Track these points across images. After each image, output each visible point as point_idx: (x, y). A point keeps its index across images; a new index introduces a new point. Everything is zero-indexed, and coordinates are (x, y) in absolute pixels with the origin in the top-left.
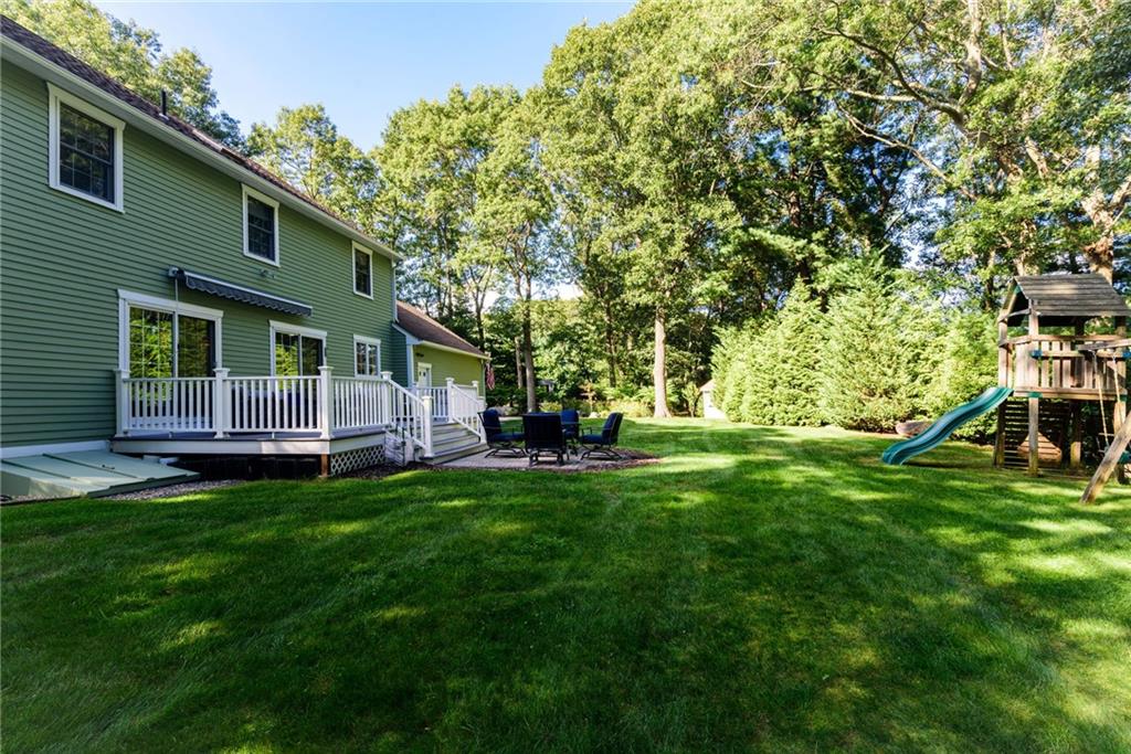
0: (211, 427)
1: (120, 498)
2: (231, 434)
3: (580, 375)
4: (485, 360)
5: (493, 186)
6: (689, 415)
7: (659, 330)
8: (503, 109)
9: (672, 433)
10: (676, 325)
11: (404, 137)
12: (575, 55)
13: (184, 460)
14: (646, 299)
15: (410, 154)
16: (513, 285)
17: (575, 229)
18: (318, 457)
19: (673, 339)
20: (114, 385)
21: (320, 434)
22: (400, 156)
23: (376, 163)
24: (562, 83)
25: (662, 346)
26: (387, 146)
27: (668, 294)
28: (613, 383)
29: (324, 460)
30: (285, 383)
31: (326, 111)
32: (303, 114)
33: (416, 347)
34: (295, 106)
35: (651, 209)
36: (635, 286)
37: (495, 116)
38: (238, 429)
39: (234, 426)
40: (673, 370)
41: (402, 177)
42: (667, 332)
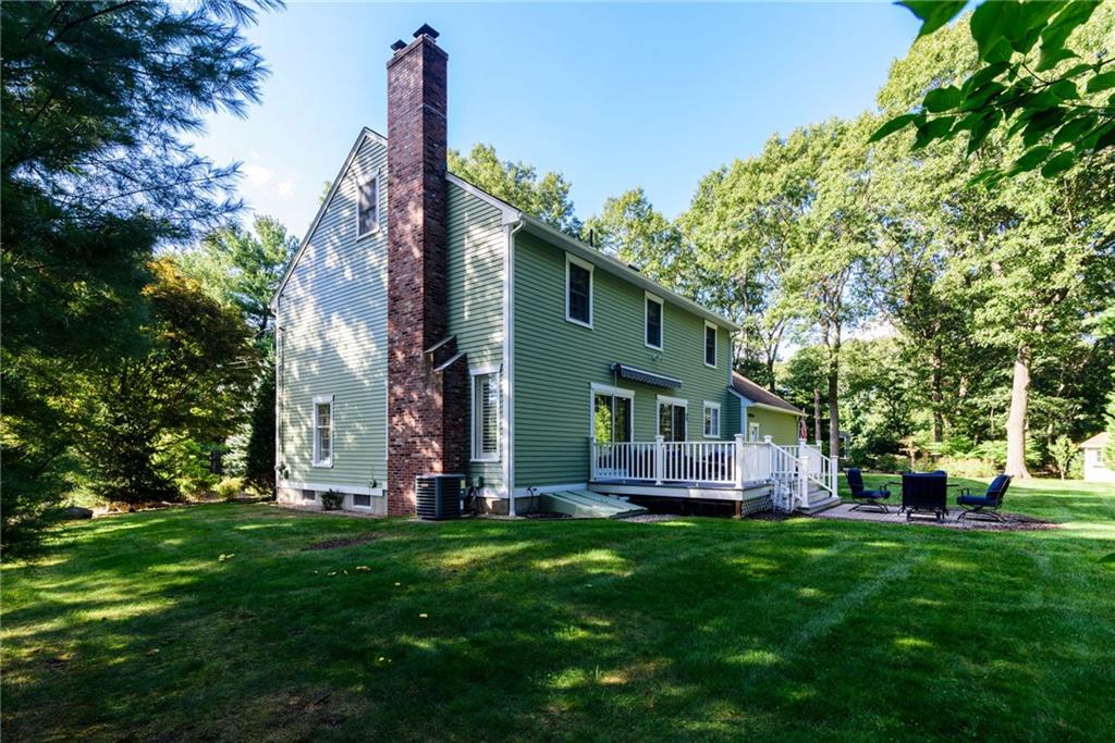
0: (652, 476)
1: (629, 520)
2: (665, 482)
3: (889, 427)
4: (800, 417)
5: (813, 238)
6: (1059, 476)
7: (1020, 374)
8: (825, 146)
9: (1055, 499)
10: (1042, 365)
11: (718, 202)
12: (928, 67)
13: (634, 499)
14: (1006, 338)
15: (722, 218)
16: (820, 335)
17: (897, 260)
18: (733, 502)
19: (1039, 383)
20: (589, 447)
21: (734, 485)
22: (711, 220)
23: (682, 229)
24: (908, 103)
25: (1024, 394)
26: (697, 213)
27: (1039, 329)
28: (939, 437)
29: (737, 505)
30: (720, 447)
31: (645, 193)
32: (627, 199)
33: (749, 408)
34: (619, 195)
35: (1028, 231)
36: (989, 324)
37: (815, 157)
38: (671, 479)
39: (668, 477)
40: (1035, 420)
41: (714, 242)
42: (1032, 375)
